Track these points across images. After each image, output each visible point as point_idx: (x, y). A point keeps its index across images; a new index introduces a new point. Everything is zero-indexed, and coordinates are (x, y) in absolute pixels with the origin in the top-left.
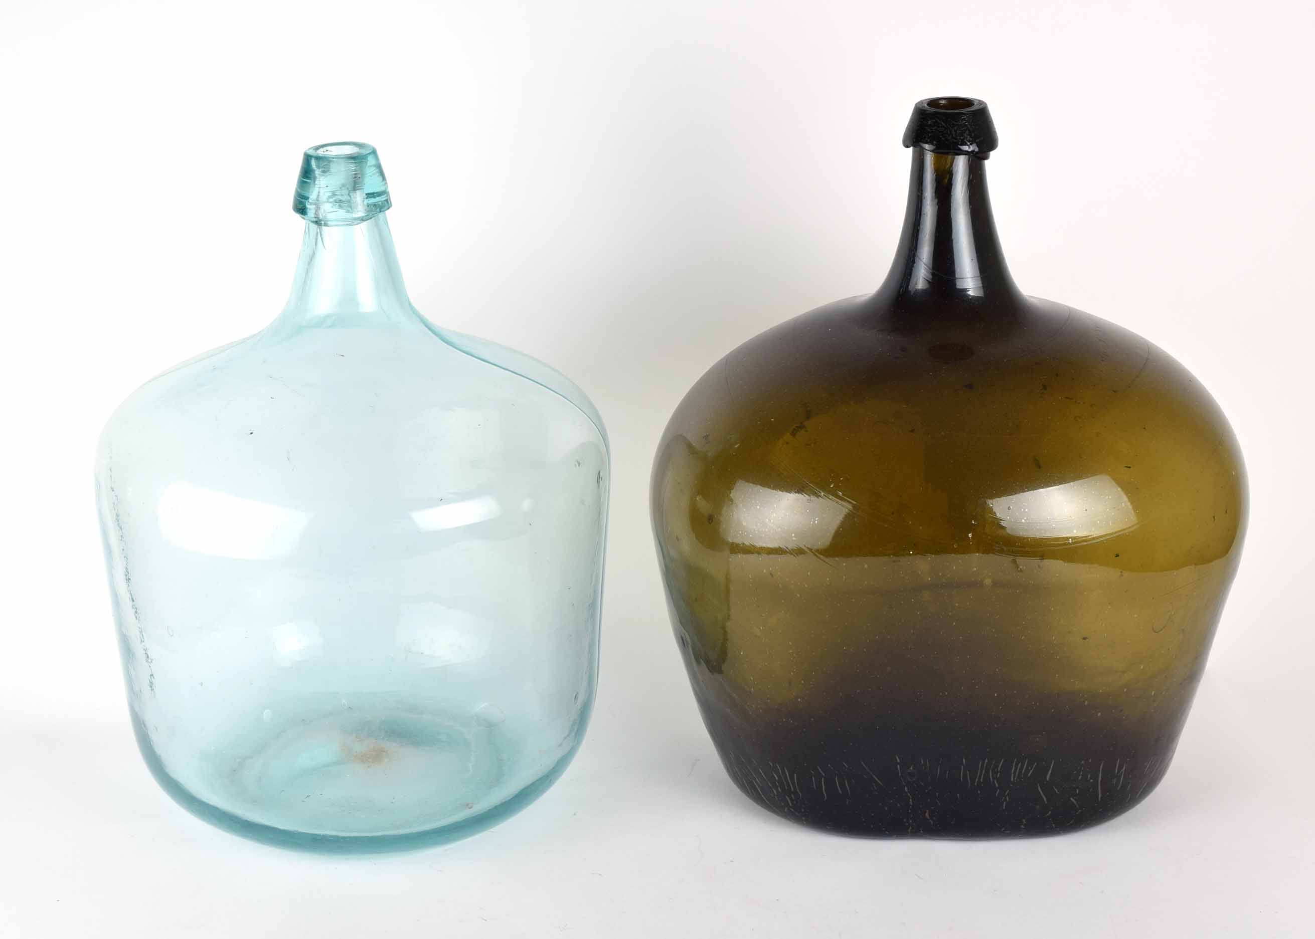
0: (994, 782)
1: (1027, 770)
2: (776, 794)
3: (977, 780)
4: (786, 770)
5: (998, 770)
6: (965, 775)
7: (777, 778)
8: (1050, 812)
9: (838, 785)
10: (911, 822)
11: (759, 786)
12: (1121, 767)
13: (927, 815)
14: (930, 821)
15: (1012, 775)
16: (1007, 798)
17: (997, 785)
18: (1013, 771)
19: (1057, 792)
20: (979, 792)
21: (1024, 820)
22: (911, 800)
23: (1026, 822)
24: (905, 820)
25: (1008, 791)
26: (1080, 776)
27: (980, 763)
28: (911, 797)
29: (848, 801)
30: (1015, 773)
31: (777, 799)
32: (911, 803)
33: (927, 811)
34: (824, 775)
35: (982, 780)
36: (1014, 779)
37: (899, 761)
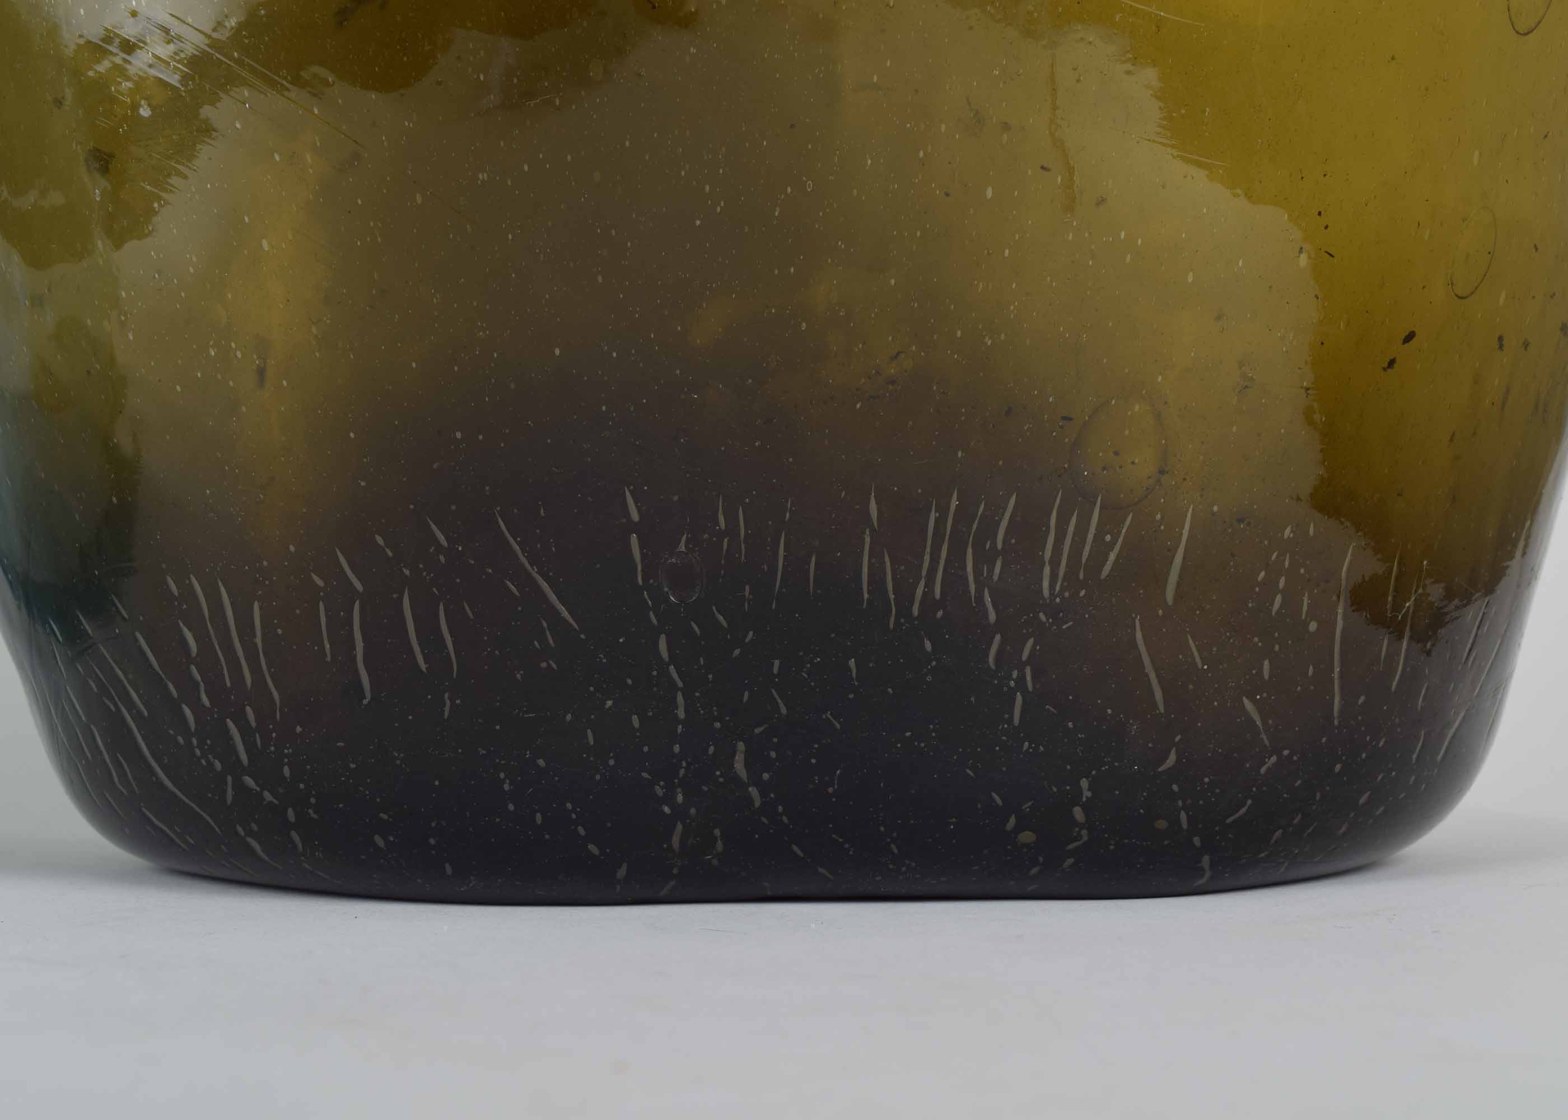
0: (980, 598)
1: (1101, 550)
3: (920, 591)
5: (995, 545)
6: (877, 574)
7: (194, 649)
8: (1172, 759)
9: (411, 634)
10: (680, 798)
11: (138, 717)
13: (739, 765)
15: (1047, 570)
16: (1028, 674)
17: (992, 617)
18: (1048, 554)
19: (1198, 660)
20: (928, 646)
21: (1084, 783)
22: (680, 698)
23: (1089, 794)
24: (659, 791)
25: (1030, 642)
26: (1278, 600)
27: (933, 516)
28: (680, 684)
29: (448, 703)
30: (1055, 563)
31: (198, 752)
32: (681, 714)
33: (741, 746)
34: (359, 586)
35: (938, 595)
36: (1052, 587)
37: (635, 516)
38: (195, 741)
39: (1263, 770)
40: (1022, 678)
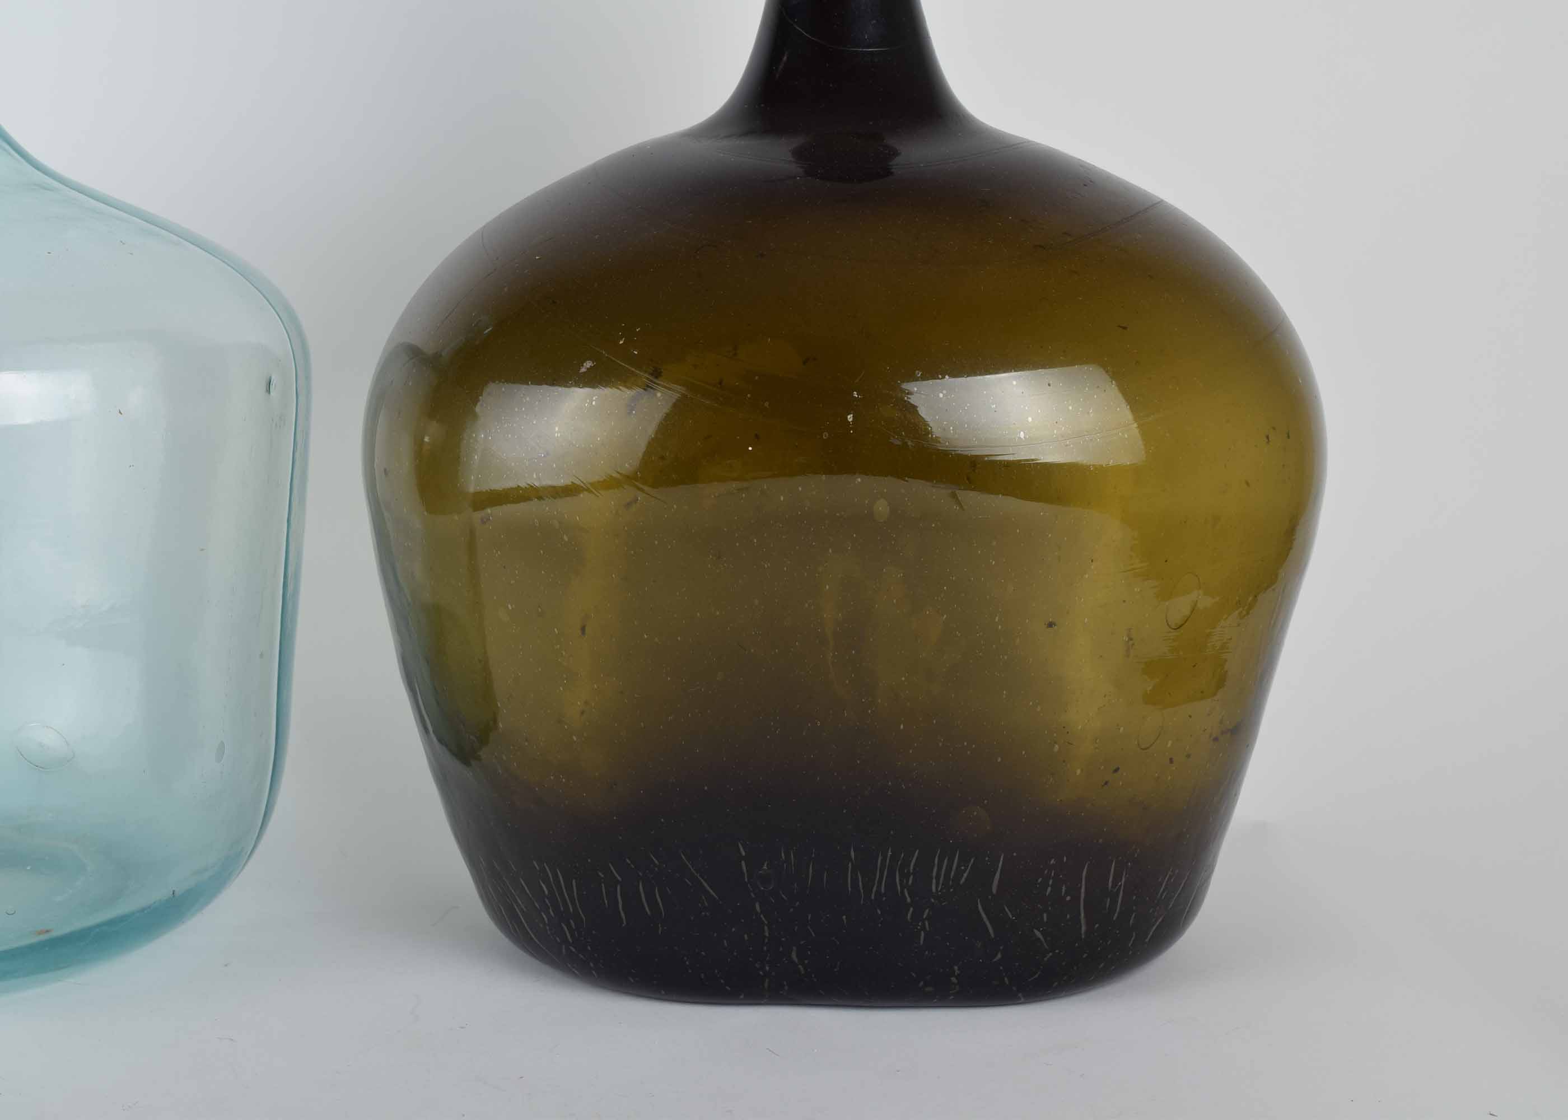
0: (902, 892)
1: (959, 873)
2: (547, 922)
3: (875, 889)
4: (559, 873)
5: (909, 870)
6: (855, 881)
7: (546, 892)
8: (999, 956)
9: (644, 900)
10: (767, 968)
11: (522, 910)
12: (1117, 878)
13: (794, 956)
14: (800, 966)
15: (934, 881)
16: (927, 923)
17: (909, 900)
18: (934, 874)
19: (1011, 916)
20: (879, 912)
21: (956, 968)
22: (766, 928)
23: (958, 972)
24: (757, 965)
25: (927, 911)
26: (1049, 889)
27: (880, 858)
28: (766, 922)
29: (660, 928)
30: (938, 878)
31: (549, 932)
32: (767, 934)
33: (794, 948)
34: (619, 878)
35: (883, 891)
36: (937, 888)
37: (744, 854)
38: (548, 928)
39: (1046, 959)
40: (924, 924)
